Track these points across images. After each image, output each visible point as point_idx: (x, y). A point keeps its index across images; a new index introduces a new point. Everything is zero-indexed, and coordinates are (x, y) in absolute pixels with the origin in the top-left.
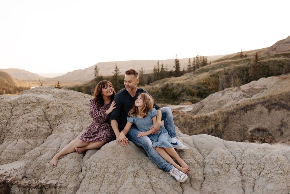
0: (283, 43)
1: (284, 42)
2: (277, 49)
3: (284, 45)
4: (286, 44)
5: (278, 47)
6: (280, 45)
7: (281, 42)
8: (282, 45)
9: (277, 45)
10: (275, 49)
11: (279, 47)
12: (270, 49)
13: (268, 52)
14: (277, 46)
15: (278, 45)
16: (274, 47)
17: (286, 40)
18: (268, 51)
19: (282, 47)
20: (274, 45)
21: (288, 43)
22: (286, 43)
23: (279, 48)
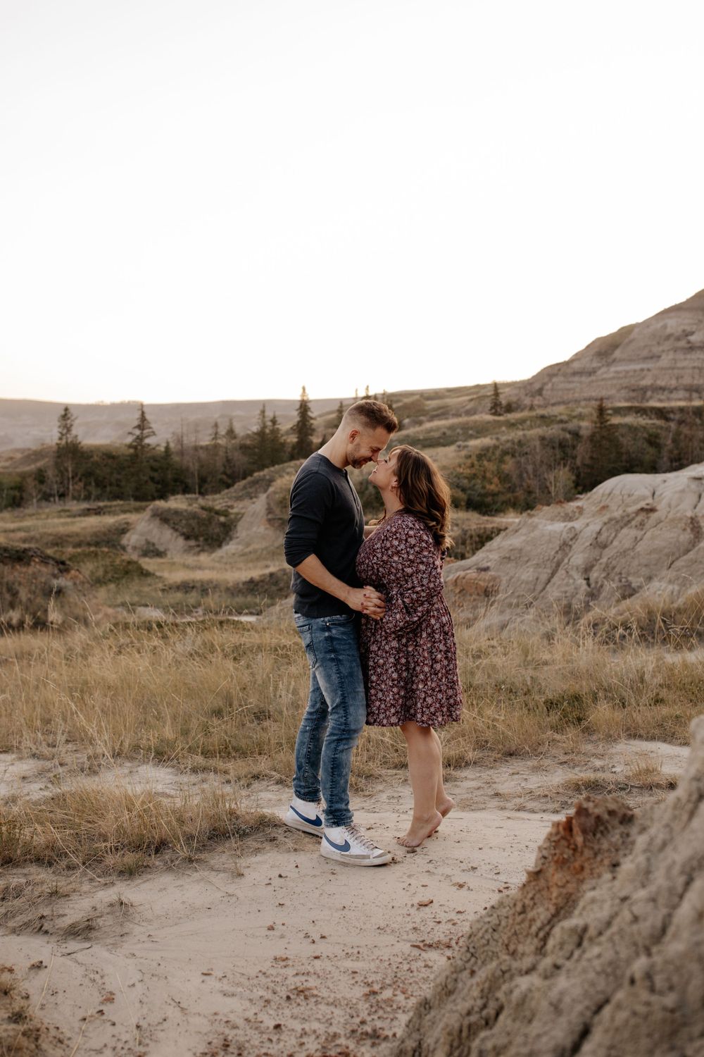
0: (565, 375)
1: (569, 371)
2: (544, 392)
3: (570, 382)
4: (576, 379)
5: (550, 386)
6: (554, 380)
7: (559, 370)
8: (562, 379)
9: (546, 380)
10: (540, 392)
11: (553, 385)
12: (523, 391)
13: (518, 400)
14: (545, 384)
15: (550, 380)
16: (537, 386)
17: (576, 365)
18: (516, 395)
19: (562, 386)
20: (534, 377)
21: (581, 376)
22: (574, 374)
23: (552, 389)
